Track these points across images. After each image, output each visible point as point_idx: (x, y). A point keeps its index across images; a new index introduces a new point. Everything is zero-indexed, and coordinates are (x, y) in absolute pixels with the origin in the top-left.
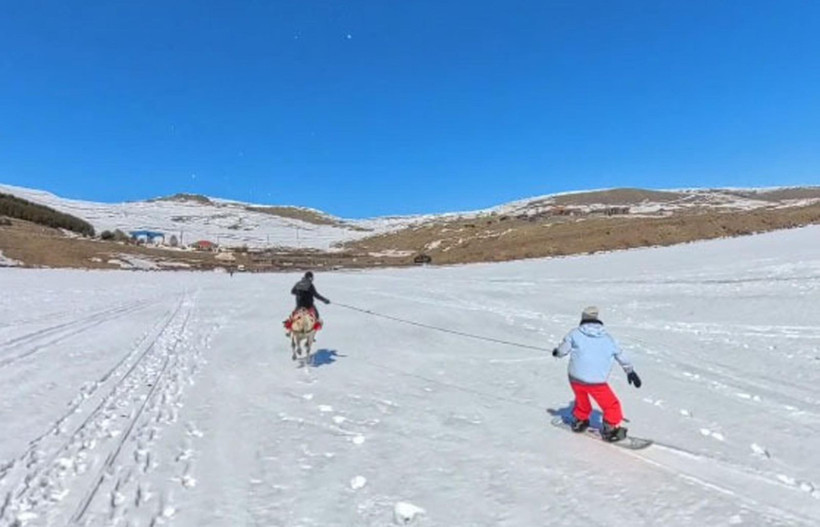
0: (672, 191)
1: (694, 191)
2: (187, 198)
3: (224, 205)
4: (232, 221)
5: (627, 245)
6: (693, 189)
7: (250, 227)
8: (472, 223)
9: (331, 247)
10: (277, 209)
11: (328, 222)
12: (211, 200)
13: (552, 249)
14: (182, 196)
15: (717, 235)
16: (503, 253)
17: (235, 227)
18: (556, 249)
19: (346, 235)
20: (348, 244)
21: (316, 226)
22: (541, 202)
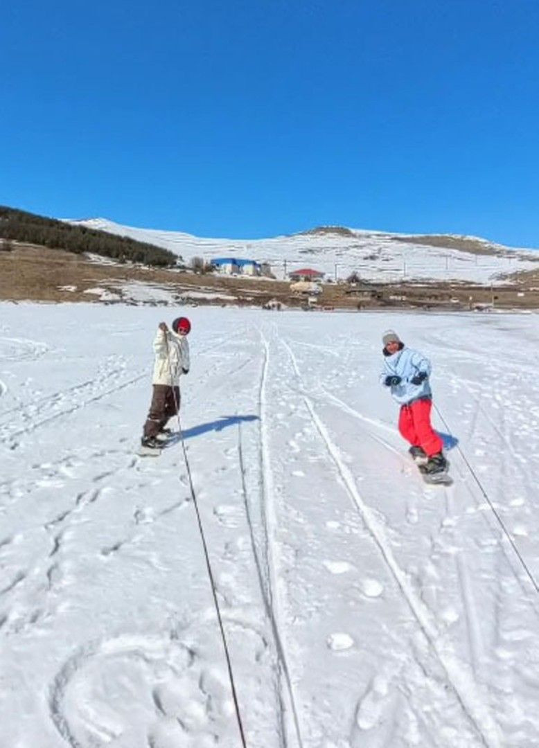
2: (327, 230)
3: (368, 237)
4: (369, 252)
7: (390, 257)
9: (490, 279)
10: (428, 238)
11: (491, 252)
12: (353, 231)
14: (322, 229)
17: (372, 258)
19: (511, 266)
20: (515, 276)
21: (474, 255)
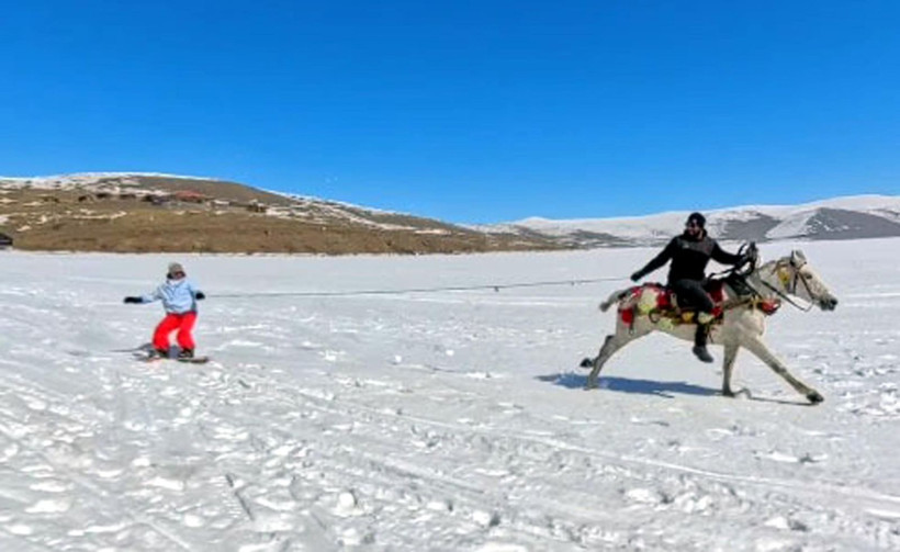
0: (283, 194)
1: (308, 200)
5: (291, 250)
6: (307, 198)
8: (53, 195)
13: (198, 244)
15: (382, 251)
16: (129, 242)
18: (204, 244)
22: (118, 180)
